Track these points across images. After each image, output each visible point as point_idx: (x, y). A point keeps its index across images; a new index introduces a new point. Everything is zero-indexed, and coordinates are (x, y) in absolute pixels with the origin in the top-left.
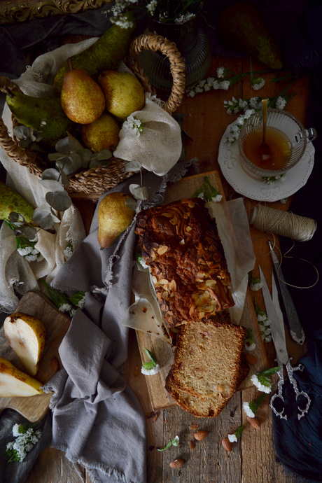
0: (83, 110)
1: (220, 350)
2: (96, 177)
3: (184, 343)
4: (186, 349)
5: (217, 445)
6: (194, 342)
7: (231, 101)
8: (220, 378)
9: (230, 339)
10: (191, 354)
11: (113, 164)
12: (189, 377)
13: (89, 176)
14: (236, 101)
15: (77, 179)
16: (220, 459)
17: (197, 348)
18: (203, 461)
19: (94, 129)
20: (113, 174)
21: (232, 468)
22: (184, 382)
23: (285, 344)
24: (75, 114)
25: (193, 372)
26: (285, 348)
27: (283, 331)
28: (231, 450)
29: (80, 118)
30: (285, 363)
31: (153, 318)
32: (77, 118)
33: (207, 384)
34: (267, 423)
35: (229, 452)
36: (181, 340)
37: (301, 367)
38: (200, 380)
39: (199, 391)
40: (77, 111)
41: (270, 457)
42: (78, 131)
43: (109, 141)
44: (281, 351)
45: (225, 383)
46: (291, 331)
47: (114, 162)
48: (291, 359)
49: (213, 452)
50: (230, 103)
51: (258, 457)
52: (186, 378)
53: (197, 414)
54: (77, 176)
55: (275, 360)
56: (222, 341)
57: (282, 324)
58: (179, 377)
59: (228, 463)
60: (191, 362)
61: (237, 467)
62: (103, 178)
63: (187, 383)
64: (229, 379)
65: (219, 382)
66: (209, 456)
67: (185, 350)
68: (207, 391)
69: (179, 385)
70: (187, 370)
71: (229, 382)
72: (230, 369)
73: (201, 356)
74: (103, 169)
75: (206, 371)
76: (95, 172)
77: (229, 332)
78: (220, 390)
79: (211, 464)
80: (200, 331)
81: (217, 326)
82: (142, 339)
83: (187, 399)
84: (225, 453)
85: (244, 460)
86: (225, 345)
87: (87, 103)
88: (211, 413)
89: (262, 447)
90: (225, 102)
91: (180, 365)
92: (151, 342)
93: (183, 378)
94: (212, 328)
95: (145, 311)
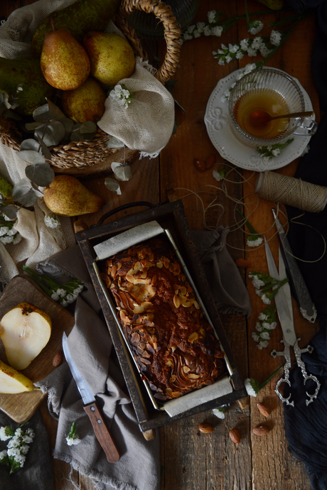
0: (65, 75)
2: (76, 151)
5: (223, 438)
7: (221, 49)
11: (98, 138)
13: (70, 150)
14: (226, 49)
15: (56, 153)
16: (228, 453)
18: (209, 456)
19: (76, 96)
20: (96, 148)
21: (241, 461)
23: (292, 323)
24: (56, 80)
26: (292, 329)
27: (291, 309)
28: (239, 441)
29: (62, 83)
30: (292, 345)
32: (58, 84)
34: (278, 410)
35: (237, 444)
37: (310, 349)
40: (59, 76)
41: (283, 447)
42: (59, 97)
43: (93, 110)
44: (288, 331)
46: (301, 308)
47: (98, 135)
48: (299, 339)
49: (220, 445)
50: (220, 52)
51: (269, 448)
54: (56, 150)
55: (282, 341)
57: (290, 302)
59: (236, 456)
61: (247, 460)
62: (85, 152)
66: (216, 449)
74: (85, 143)
76: (76, 146)
79: (217, 459)
84: (233, 445)
85: (254, 452)
87: (70, 67)
89: (274, 437)
90: (214, 53)
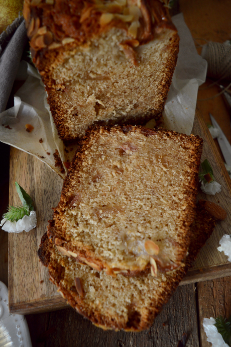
1: (153, 172)
3: (84, 164)
4: (87, 172)
6: (104, 162)
8: (154, 224)
9: (173, 152)
10: (94, 182)
12: (87, 224)
17: (107, 170)
22: (74, 231)
25: (95, 213)
31: (41, 141)
33: (125, 238)
36: (80, 159)
38: (110, 230)
39: (106, 254)
45: (164, 235)
52: (81, 225)
53: (102, 319)
56: (157, 157)
58: (65, 222)
60: (94, 195)
63: (82, 235)
64: (172, 228)
65: (151, 233)
67: (84, 175)
68: (123, 253)
69: (63, 239)
70: (84, 210)
71: (172, 233)
72: (175, 205)
73: (114, 183)
75: (122, 211)
77: (170, 142)
78: (154, 251)
80: (115, 145)
81: (146, 135)
82: (17, 175)
83: (81, 282)
86: (163, 161)
88: (133, 317)
91: (71, 199)
92: (32, 179)
93: (73, 223)
94: (138, 138)
95: (30, 130)
